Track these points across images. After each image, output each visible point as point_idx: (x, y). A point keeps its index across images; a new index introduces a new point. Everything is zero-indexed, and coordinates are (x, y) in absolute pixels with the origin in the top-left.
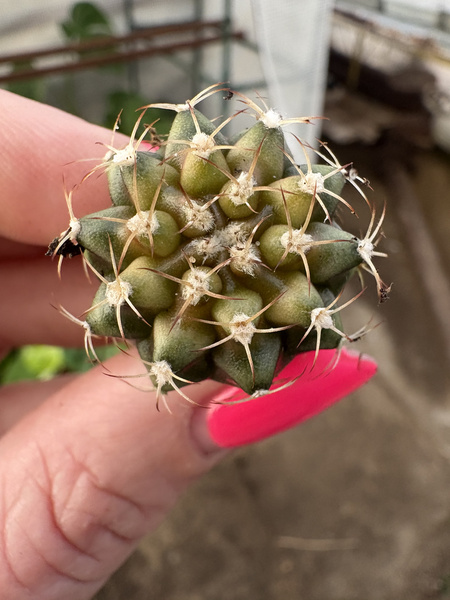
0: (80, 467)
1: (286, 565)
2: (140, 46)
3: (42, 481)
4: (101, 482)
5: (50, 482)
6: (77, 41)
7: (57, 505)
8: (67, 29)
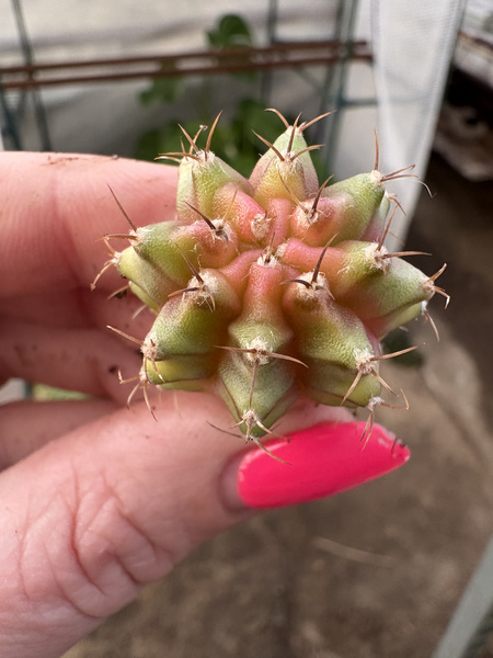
0: (110, 492)
1: (318, 564)
2: (276, 58)
3: (71, 501)
4: (126, 511)
5: (78, 503)
6: (219, 49)
7: (80, 524)
8: (212, 37)
